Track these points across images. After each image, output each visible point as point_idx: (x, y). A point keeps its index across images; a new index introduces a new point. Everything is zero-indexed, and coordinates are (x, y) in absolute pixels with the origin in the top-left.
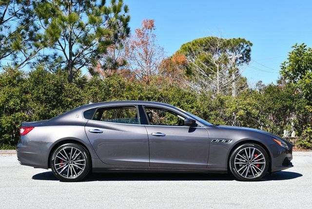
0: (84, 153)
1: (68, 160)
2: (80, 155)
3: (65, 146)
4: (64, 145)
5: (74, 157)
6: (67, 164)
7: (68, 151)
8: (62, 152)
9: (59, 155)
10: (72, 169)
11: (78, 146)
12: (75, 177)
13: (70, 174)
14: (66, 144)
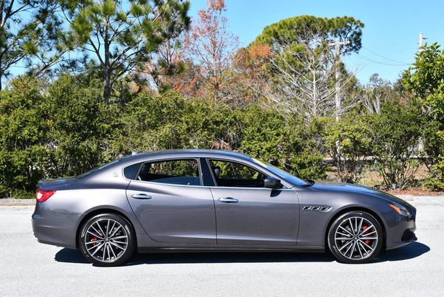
0: (126, 227)
1: (103, 237)
2: (121, 229)
3: (100, 217)
4: (98, 216)
5: (112, 233)
6: (102, 242)
7: (103, 224)
8: (96, 226)
9: (92, 230)
10: (110, 249)
11: (118, 218)
12: (113, 260)
13: (107, 256)
14: (100, 215)
